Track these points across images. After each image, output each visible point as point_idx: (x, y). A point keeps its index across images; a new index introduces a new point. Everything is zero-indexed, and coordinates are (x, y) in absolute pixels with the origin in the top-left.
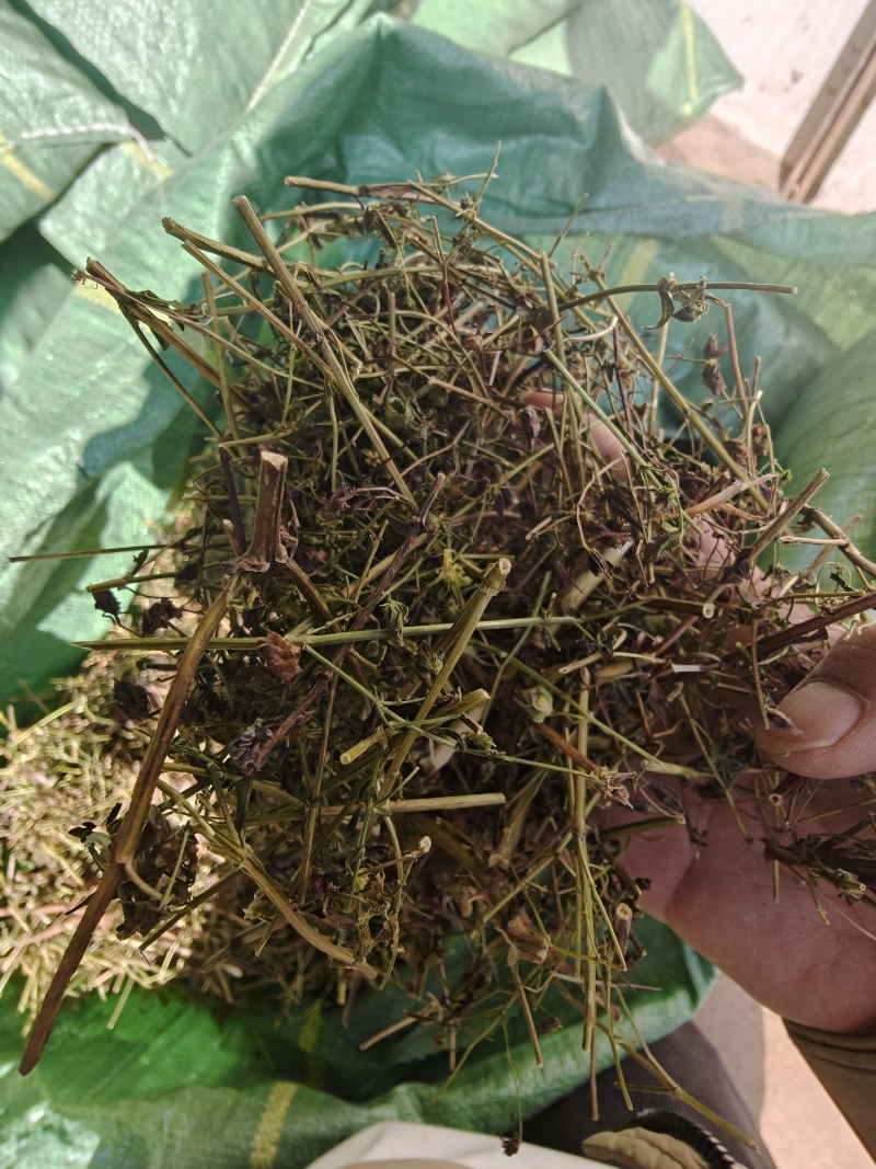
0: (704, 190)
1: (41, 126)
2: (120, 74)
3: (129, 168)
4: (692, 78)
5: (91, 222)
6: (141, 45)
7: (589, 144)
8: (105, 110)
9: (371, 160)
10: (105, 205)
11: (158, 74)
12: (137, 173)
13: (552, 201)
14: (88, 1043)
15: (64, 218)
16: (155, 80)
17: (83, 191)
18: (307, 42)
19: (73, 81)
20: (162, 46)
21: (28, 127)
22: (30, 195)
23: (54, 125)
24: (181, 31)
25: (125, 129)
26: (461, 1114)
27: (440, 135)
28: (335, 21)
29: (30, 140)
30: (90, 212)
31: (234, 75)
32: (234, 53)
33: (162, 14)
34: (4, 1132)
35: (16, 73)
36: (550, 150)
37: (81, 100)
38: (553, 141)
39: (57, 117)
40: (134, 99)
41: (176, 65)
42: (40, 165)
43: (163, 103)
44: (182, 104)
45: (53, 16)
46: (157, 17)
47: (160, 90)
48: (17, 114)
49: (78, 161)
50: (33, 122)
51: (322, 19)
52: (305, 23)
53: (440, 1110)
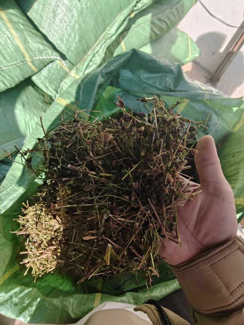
1: (39, 56)
2: (58, 45)
3: (57, 66)
4: (190, 52)
5: (45, 78)
6: (65, 39)
7: (176, 76)
8: (55, 53)
9: (125, 75)
10: (50, 74)
11: (67, 46)
12: (59, 67)
13: (166, 87)
15: (39, 76)
16: (67, 47)
17: (45, 71)
18: (104, 41)
19: (48, 47)
20: (70, 40)
21: (36, 56)
22: (32, 71)
23: (42, 56)
24: (75, 37)
25: (59, 58)
26: (143, 299)
28: (111, 37)
29: (36, 59)
30: (46, 75)
31: (85, 47)
32: (86, 42)
33: (71, 33)
34: (32, 304)
35: (35, 44)
36: (167, 76)
37: (50, 51)
38: (167, 74)
39: (43, 54)
40: (61, 51)
41: (72, 44)
42: (37, 65)
43: (68, 52)
44: (72, 53)
45: (44, 32)
46: (70, 34)
47: (67, 49)
48: (34, 53)
49: (45, 64)
50: (37, 55)
51: (108, 36)
52: (103, 37)
53: (138, 298)
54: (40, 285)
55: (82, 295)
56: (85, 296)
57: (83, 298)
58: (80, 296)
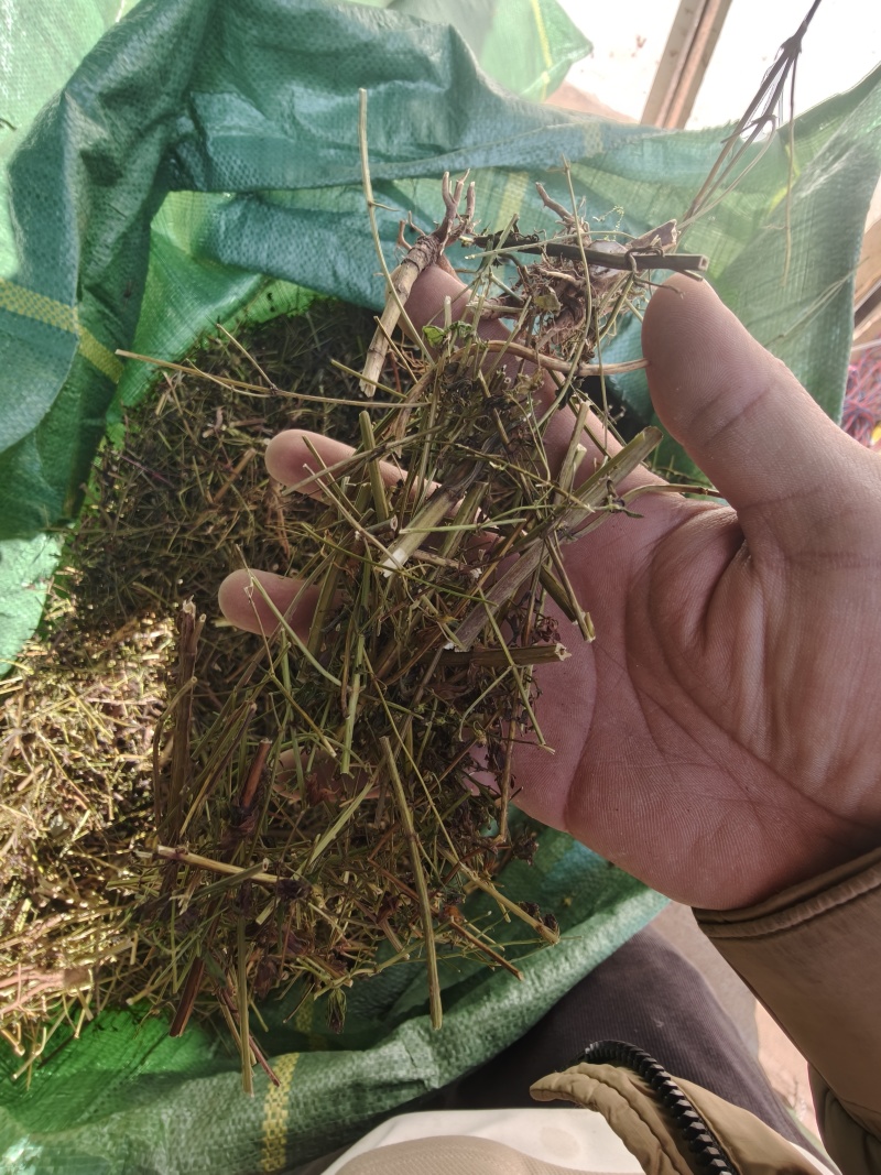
0: (561, 119)
4: (546, 47)
7: (447, 86)
9: (230, 120)
13: (420, 146)
14: (65, 1081)
27: (298, 89)
36: (408, 95)
38: (412, 86)
54: (48, 1079)
55: (215, 1081)
56: (229, 1081)
57: (219, 1090)
58: (208, 1083)
